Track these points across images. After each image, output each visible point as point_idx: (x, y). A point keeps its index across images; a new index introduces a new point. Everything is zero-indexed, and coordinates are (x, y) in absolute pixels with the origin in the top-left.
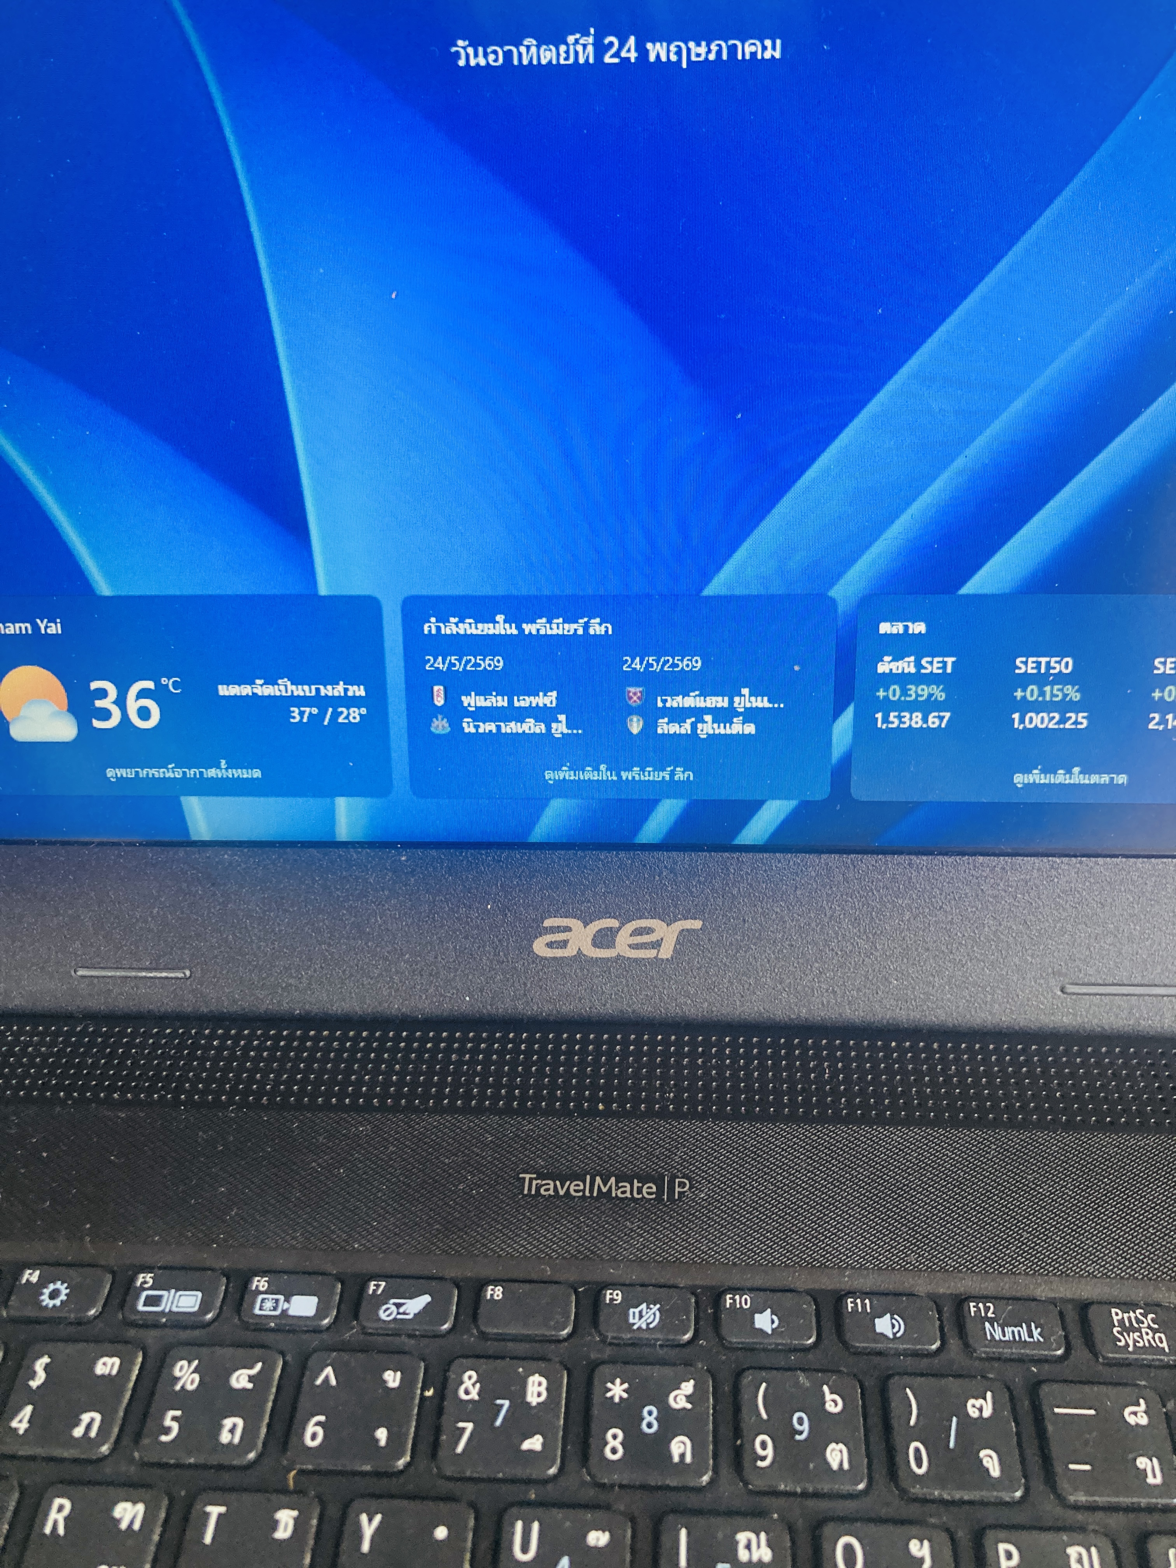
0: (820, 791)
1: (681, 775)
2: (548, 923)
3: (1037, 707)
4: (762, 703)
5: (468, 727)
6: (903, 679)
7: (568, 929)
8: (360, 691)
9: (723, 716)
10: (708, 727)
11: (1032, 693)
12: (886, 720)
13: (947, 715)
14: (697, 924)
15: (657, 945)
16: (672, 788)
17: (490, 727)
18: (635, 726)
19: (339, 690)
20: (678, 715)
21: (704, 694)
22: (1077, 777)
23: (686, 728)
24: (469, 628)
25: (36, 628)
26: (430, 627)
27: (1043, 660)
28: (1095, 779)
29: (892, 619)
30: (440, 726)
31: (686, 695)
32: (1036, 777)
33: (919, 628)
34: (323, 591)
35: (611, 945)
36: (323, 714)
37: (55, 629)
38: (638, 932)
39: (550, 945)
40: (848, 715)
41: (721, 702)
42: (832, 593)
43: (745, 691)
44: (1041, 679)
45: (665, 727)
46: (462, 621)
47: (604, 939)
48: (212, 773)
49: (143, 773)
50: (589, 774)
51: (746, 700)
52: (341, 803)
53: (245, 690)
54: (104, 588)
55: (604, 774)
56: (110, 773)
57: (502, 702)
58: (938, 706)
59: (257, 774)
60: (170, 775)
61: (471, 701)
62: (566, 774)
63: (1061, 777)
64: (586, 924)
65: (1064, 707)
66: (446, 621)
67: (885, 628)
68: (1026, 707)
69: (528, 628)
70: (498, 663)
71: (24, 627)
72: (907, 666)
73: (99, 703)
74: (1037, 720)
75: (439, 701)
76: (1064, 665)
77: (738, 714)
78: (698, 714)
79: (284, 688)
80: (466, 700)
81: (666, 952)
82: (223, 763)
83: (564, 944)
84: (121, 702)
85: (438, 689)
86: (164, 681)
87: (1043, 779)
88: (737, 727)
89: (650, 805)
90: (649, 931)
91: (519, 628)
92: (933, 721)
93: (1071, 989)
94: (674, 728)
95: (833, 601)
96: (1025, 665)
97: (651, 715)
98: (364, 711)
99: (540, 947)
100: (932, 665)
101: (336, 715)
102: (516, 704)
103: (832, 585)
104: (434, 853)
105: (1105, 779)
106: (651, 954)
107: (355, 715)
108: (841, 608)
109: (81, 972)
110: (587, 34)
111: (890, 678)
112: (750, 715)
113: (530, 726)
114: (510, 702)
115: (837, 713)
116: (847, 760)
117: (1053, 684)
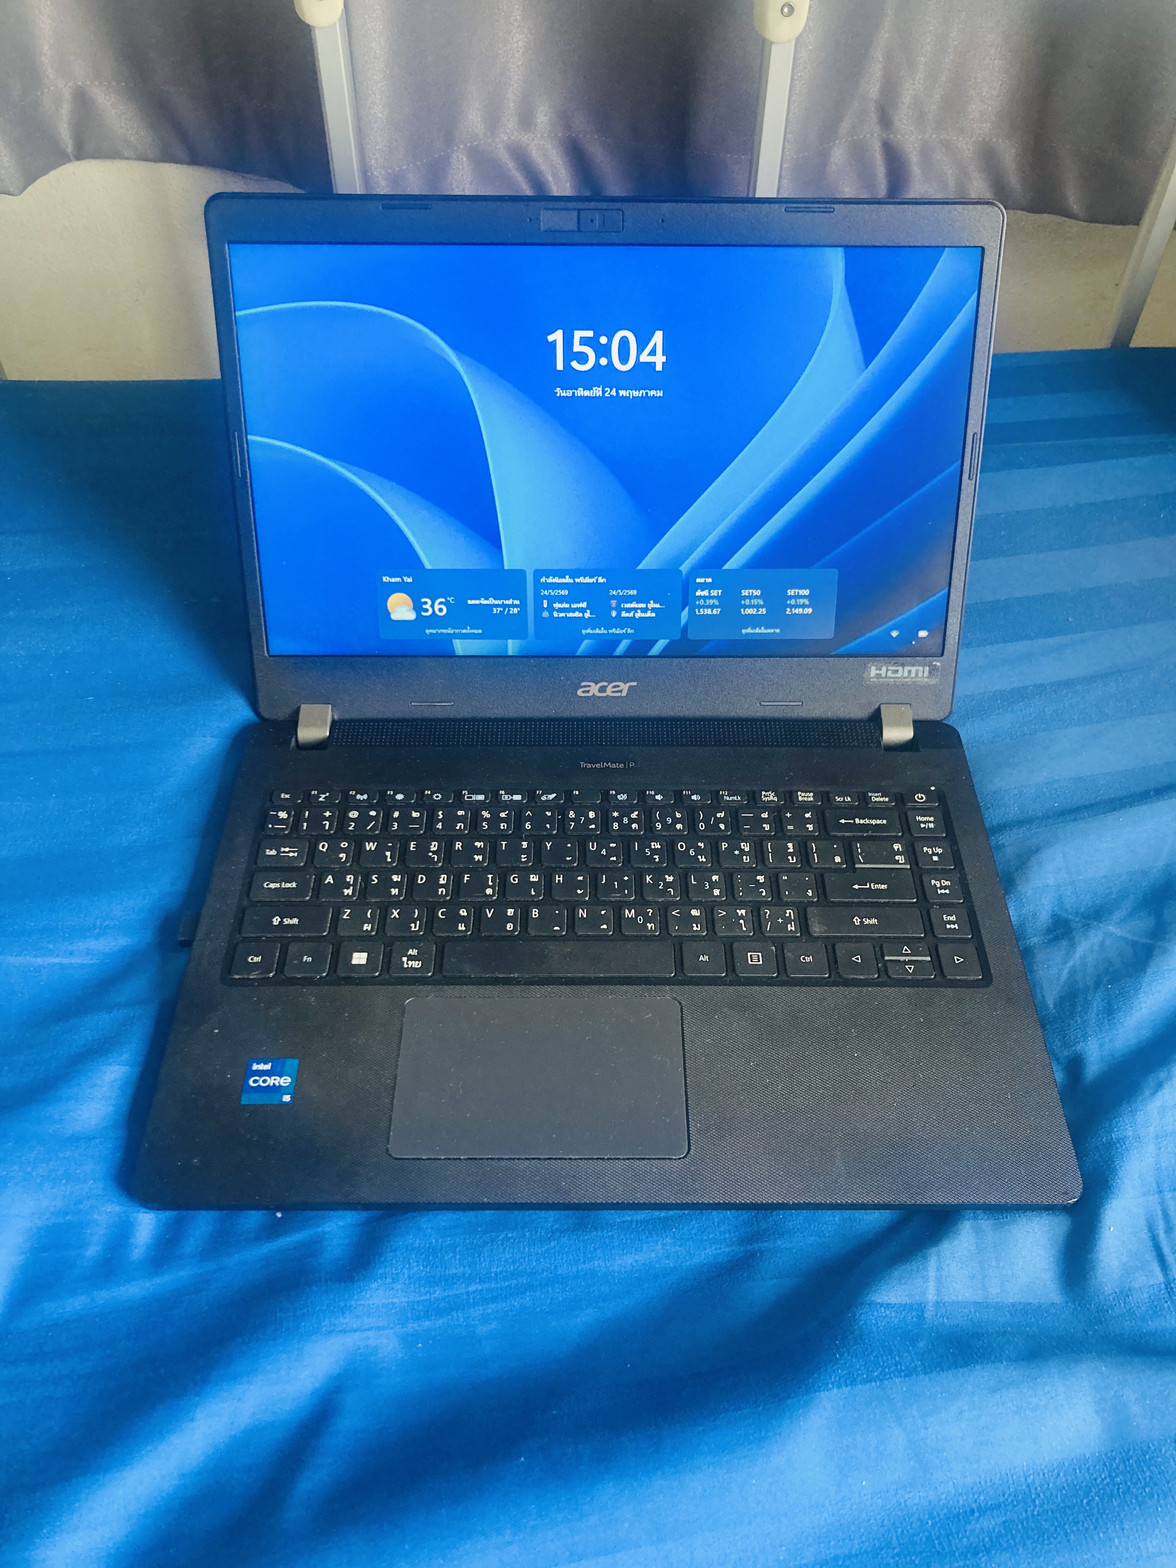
0: (678, 636)
1: (629, 631)
2: (583, 684)
3: (750, 607)
4: (657, 606)
5: (555, 614)
6: (705, 598)
7: (589, 686)
8: (517, 602)
9: (644, 610)
10: (639, 614)
11: (747, 602)
12: (699, 611)
13: (719, 610)
14: (635, 684)
15: (621, 691)
16: (626, 636)
17: (562, 615)
18: (614, 614)
19: (510, 602)
20: (628, 610)
21: (638, 603)
22: (763, 630)
23: (631, 615)
24: (557, 580)
25: (403, 580)
26: (543, 580)
27: (751, 591)
28: (769, 631)
29: (701, 577)
30: (546, 614)
31: (631, 603)
32: (749, 630)
33: (709, 580)
34: (506, 567)
35: (605, 691)
36: (504, 610)
37: (410, 580)
38: (615, 687)
39: (583, 692)
40: (687, 609)
41: (643, 606)
42: (681, 568)
43: (652, 602)
44: (750, 597)
45: (624, 614)
46: (554, 578)
47: (603, 689)
48: (464, 631)
49: (439, 631)
50: (597, 631)
51: (651, 605)
52: (510, 641)
53: (477, 602)
54: (428, 566)
55: (603, 631)
56: (427, 631)
57: (567, 606)
58: (717, 607)
59: (480, 631)
60: (449, 632)
61: (557, 605)
62: (589, 631)
63: (757, 631)
64: (596, 684)
65: (758, 607)
66: (548, 578)
67: (698, 580)
68: (745, 607)
69: (577, 580)
70: (566, 592)
71: (398, 580)
72: (705, 593)
73: (424, 606)
74: (749, 611)
75: (545, 606)
76: (758, 593)
77: (649, 610)
78: (636, 610)
79: (491, 601)
80: (555, 605)
81: (624, 694)
82: (468, 628)
83: (589, 691)
84: (432, 606)
85: (545, 602)
86: (448, 599)
87: (752, 631)
88: (649, 614)
89: (620, 642)
90: (618, 686)
91: (574, 580)
92: (715, 612)
93: (763, 703)
94: (627, 615)
95: (681, 572)
96: (745, 593)
97: (619, 610)
98: (519, 609)
99: (580, 692)
100: (714, 593)
101: (509, 610)
102: (572, 606)
103: (680, 565)
104: (543, 659)
105: (772, 631)
106: (619, 694)
107: (516, 610)
108: (684, 573)
109: (413, 704)
110: (599, 387)
111: (700, 597)
112: (653, 610)
113: (577, 614)
114: (570, 606)
115: (683, 609)
116: (686, 625)
117: (754, 599)
